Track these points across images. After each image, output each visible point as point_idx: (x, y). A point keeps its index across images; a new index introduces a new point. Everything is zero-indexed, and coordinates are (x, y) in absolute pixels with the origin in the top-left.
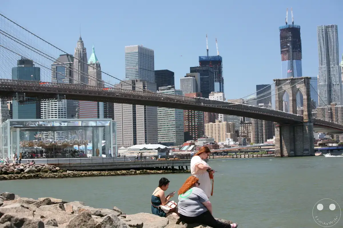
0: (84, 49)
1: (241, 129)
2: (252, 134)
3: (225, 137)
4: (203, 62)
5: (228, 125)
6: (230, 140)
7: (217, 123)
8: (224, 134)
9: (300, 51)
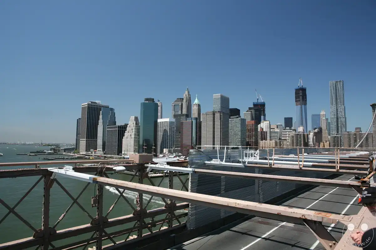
0: (189, 95)
4: (255, 105)
9: (306, 101)
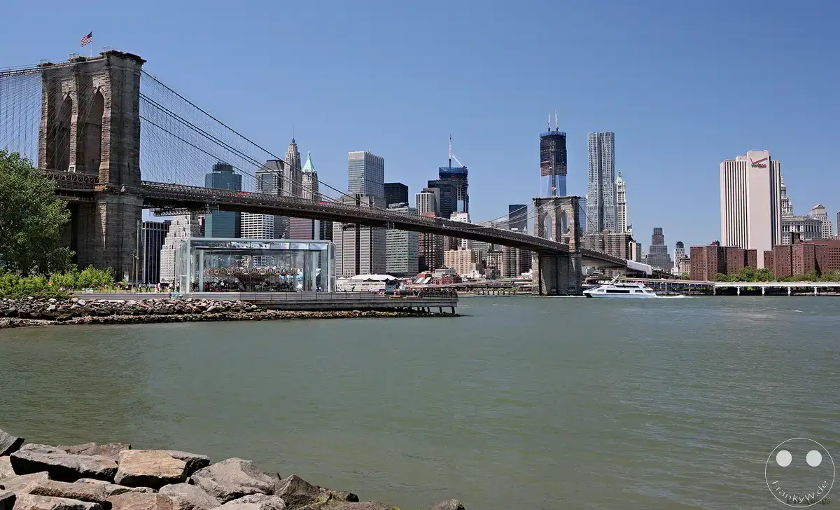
0: (297, 154)
1: (489, 259)
2: (502, 265)
3: (468, 268)
4: (443, 174)
5: (473, 253)
6: (476, 272)
7: (460, 250)
8: (468, 264)
9: (565, 165)
